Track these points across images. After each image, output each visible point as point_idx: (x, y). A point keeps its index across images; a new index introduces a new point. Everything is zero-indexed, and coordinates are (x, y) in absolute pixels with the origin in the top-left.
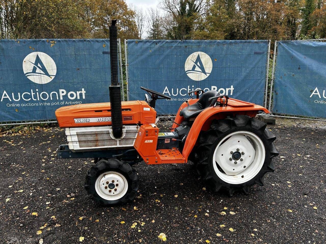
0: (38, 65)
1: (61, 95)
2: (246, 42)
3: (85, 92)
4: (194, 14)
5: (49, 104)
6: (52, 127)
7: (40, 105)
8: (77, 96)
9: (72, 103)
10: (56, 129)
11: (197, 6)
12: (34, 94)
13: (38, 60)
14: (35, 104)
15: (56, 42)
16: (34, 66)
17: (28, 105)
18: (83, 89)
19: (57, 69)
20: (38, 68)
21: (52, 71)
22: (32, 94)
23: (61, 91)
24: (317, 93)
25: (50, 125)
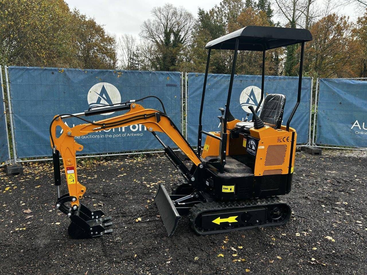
0: (103, 96)
2: (293, 78)
4: (180, 45)
5: (110, 136)
6: (109, 161)
7: (102, 137)
8: (139, 127)
9: (133, 135)
10: (115, 163)
11: (182, 37)
13: (104, 91)
14: (97, 136)
15: (122, 73)
16: (99, 97)
17: (89, 137)
19: (122, 100)
20: (102, 99)
21: (116, 102)
24: (357, 125)
25: (106, 159)
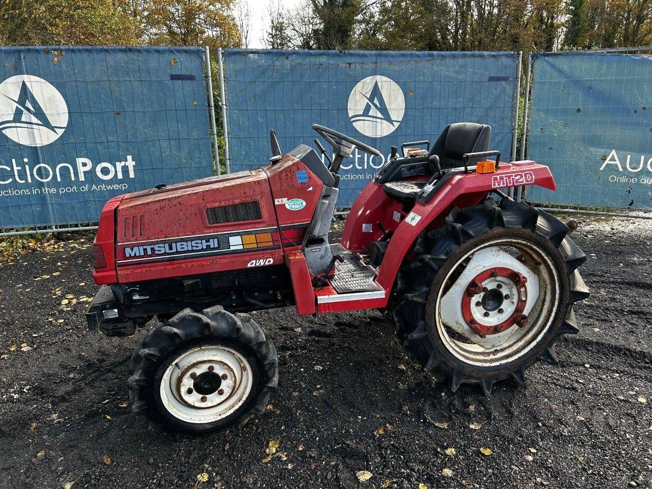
0: (26, 105)
1: (81, 170)
3: (134, 163)
5: (54, 191)
6: (63, 241)
7: (34, 192)
8: (116, 171)
9: (105, 188)
10: (72, 245)
12: (20, 168)
13: (25, 93)
14: (23, 192)
15: (64, 53)
16: (17, 107)
17: (6, 193)
18: (129, 158)
19: (69, 113)
20: (25, 111)
21: (57, 116)
22: (16, 169)
23: (80, 161)
24: (615, 161)
25: (58, 237)
